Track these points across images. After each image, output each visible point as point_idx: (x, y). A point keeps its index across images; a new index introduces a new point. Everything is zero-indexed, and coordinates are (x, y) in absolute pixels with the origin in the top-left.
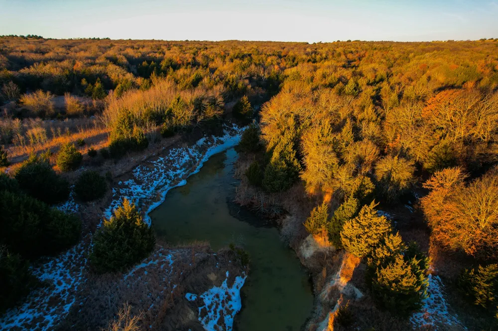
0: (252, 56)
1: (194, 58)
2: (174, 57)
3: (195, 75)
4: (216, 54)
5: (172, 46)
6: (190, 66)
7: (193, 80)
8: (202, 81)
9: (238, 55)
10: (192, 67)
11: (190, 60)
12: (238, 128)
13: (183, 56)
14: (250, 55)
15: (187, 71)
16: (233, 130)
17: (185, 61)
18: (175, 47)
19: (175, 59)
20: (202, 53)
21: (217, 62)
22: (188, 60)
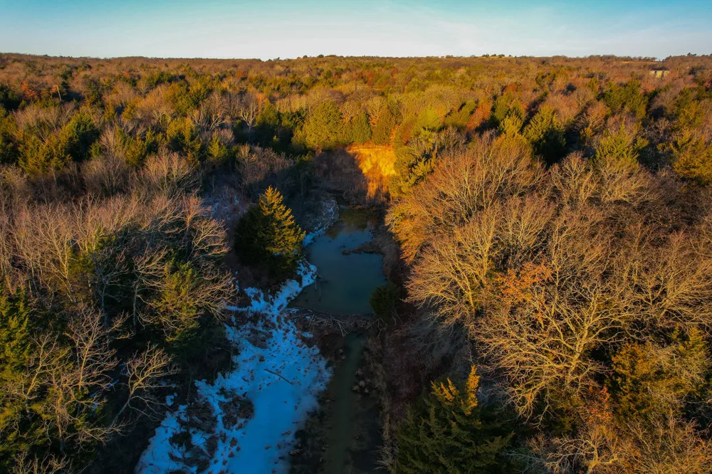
0: (187, 78)
1: (65, 85)
2: (13, 82)
3: (73, 123)
4: (113, 76)
5: (10, 61)
6: (58, 101)
7: (71, 139)
8: (100, 140)
9: (159, 79)
10: (62, 103)
11: (56, 88)
12: (266, 299)
13: (36, 79)
14: (182, 77)
15: (50, 115)
16: (257, 317)
17: (44, 90)
18: (17, 64)
19: (18, 86)
20: (82, 74)
21: (120, 92)
22: (50, 89)
